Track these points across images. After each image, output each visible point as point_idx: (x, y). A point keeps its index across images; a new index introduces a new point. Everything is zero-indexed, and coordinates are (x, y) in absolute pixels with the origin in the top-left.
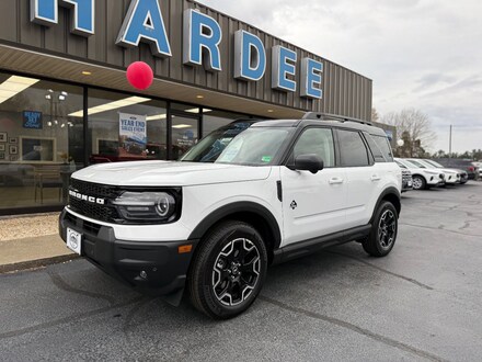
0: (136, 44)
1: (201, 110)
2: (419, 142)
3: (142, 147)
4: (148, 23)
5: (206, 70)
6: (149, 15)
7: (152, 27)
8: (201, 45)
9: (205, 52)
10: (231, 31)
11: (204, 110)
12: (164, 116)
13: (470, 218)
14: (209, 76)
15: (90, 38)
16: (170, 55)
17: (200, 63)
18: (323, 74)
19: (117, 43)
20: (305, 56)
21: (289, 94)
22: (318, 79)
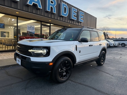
0: (32, 5)
1: (50, 25)
2: (107, 35)
3: (33, 34)
5: (52, 13)
8: (50, 6)
9: (52, 8)
10: (59, 3)
11: (51, 25)
12: (40, 26)
14: (53, 15)
15: (18, 3)
16: (42, 8)
17: (50, 11)
18: (84, 16)
19: (26, 4)
20: (79, 11)
21: (75, 21)
22: (82, 17)
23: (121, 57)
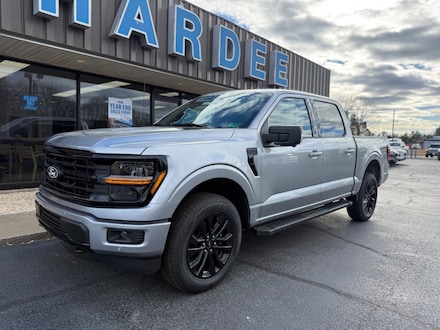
0: (128, 37)
1: (180, 94)
2: (365, 123)
4: (139, 17)
5: (188, 61)
6: (139, 10)
7: (142, 21)
8: (184, 38)
9: (188, 43)
10: (210, 26)
13: (413, 195)
14: (191, 66)
15: (86, 31)
16: (157, 46)
17: (183, 54)
18: (288, 65)
19: (110, 35)
20: (274, 49)
21: (259, 82)
22: (284, 69)
23: (411, 201)
